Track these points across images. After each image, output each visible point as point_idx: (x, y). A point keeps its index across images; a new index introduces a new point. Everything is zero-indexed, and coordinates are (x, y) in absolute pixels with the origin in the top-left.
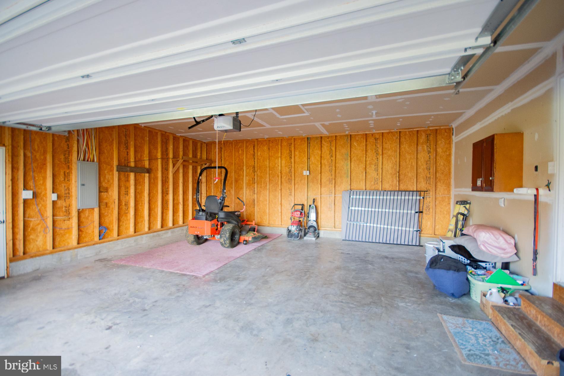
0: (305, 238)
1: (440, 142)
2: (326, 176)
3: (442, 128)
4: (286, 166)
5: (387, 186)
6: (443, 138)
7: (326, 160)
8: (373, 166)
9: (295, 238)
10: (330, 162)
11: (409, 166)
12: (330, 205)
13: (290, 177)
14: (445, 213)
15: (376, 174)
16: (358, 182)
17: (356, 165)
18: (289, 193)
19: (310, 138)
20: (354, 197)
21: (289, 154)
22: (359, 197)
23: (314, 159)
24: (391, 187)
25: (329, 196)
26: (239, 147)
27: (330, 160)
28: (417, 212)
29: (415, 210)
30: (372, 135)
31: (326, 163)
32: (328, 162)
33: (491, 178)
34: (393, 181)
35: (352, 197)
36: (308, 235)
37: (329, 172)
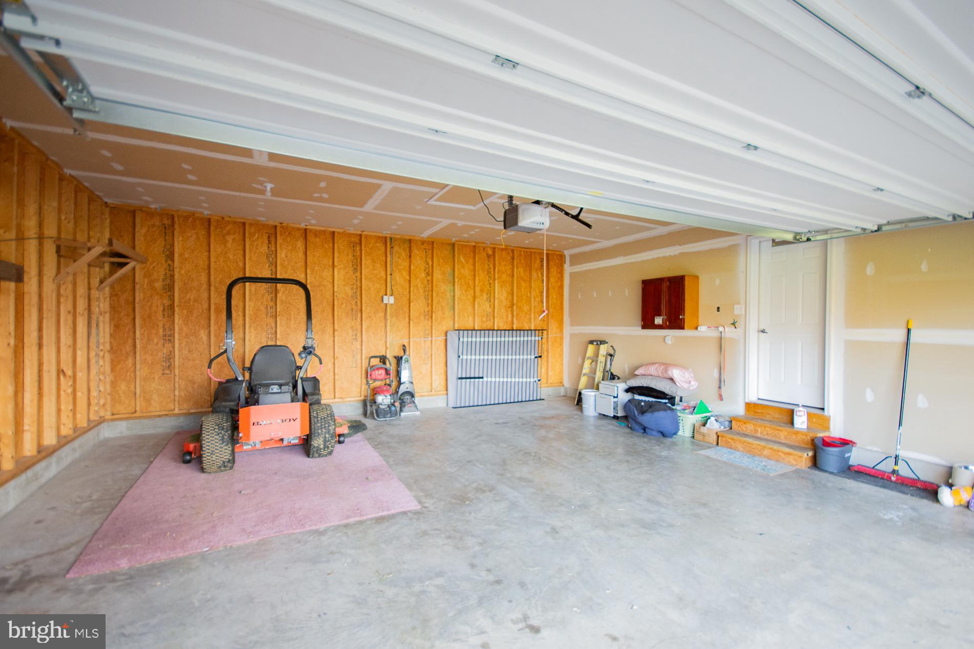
0: (402, 414)
1: (552, 270)
2: (419, 306)
3: (556, 253)
4: (344, 285)
5: (499, 323)
6: (555, 265)
7: (418, 280)
8: (485, 296)
9: (391, 417)
10: (426, 284)
11: (525, 298)
12: (425, 354)
13: (354, 306)
14: (557, 355)
15: (488, 306)
16: (466, 318)
17: (464, 292)
18: (352, 335)
19: (391, 239)
20: (465, 339)
21: (353, 262)
22: (471, 340)
23: (400, 278)
24: (506, 325)
25: (425, 341)
26: (225, 232)
27: (426, 280)
28: (536, 357)
29: (534, 355)
30: (484, 249)
31: (419, 286)
32: (423, 283)
33: (681, 317)
34: (507, 317)
35: (461, 340)
36: (406, 408)
37: (424, 301)
